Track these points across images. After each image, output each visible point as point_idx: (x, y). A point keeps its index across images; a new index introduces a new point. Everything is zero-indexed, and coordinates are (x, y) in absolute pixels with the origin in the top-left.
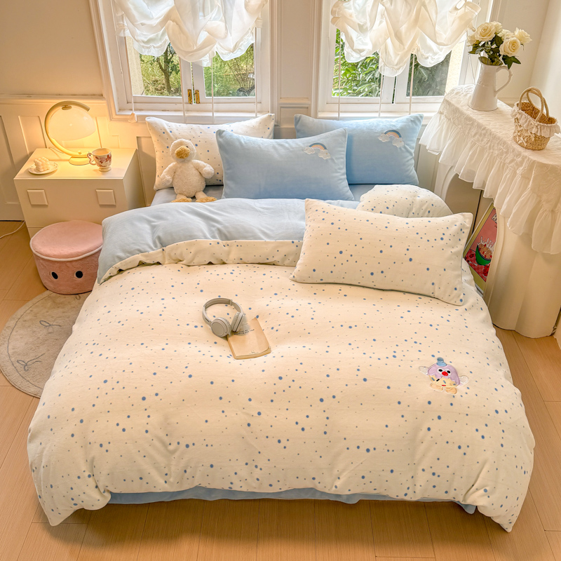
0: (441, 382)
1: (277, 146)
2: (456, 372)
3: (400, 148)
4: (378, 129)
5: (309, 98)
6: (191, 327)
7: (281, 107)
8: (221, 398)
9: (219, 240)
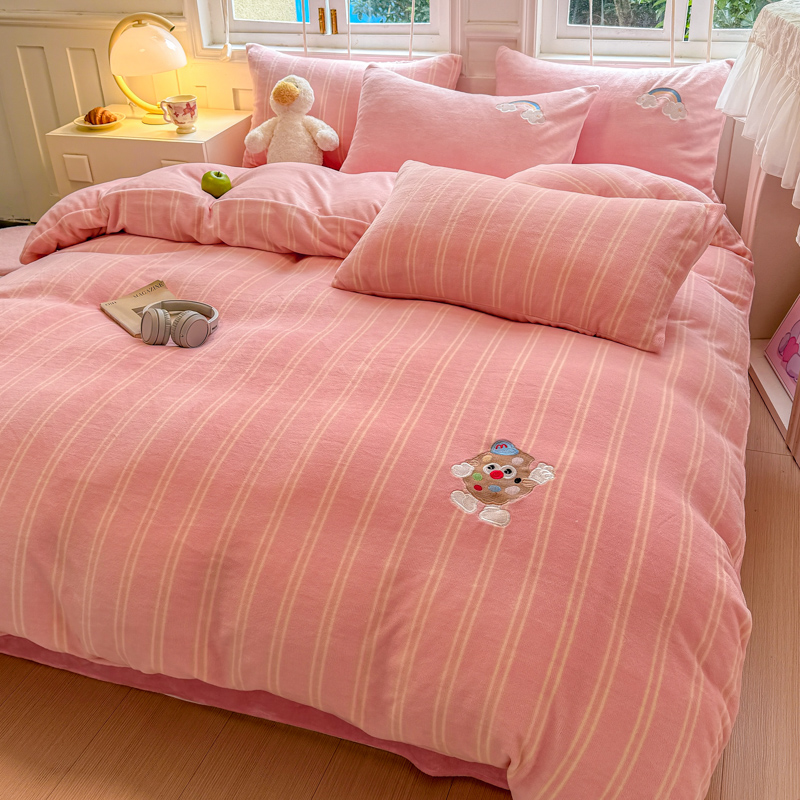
5: (516, 23)
7: (469, 40)
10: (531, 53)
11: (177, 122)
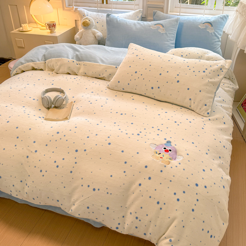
0: (161, 156)
1: (136, 24)
2: (176, 152)
3: (211, 33)
4: (200, 21)
6: (31, 99)
7: (148, 7)
8: (18, 138)
9: (75, 60)
10: (167, 13)
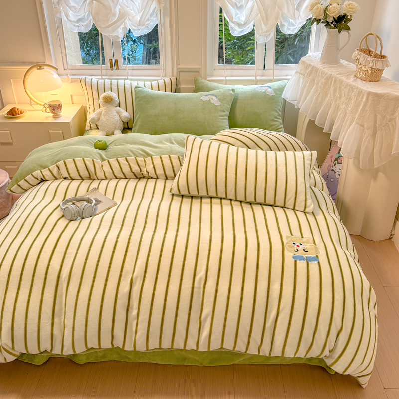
7: (179, 72)
11: (53, 113)
